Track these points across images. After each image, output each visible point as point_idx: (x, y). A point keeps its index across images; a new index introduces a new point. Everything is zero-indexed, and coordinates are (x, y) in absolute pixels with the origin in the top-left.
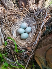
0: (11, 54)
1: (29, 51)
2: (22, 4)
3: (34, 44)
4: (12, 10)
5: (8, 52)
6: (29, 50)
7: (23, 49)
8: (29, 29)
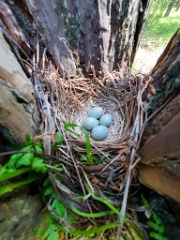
0: (72, 170)
1: (124, 154)
2: (90, 69)
3: (132, 134)
4: (72, 78)
5: (65, 165)
6: (121, 152)
7: (105, 151)
8: (107, 118)
